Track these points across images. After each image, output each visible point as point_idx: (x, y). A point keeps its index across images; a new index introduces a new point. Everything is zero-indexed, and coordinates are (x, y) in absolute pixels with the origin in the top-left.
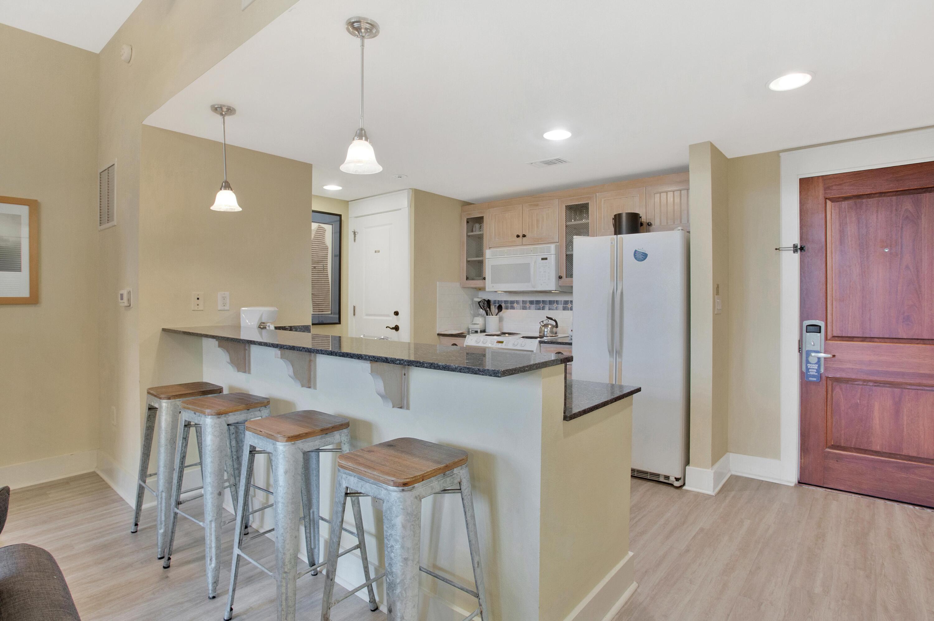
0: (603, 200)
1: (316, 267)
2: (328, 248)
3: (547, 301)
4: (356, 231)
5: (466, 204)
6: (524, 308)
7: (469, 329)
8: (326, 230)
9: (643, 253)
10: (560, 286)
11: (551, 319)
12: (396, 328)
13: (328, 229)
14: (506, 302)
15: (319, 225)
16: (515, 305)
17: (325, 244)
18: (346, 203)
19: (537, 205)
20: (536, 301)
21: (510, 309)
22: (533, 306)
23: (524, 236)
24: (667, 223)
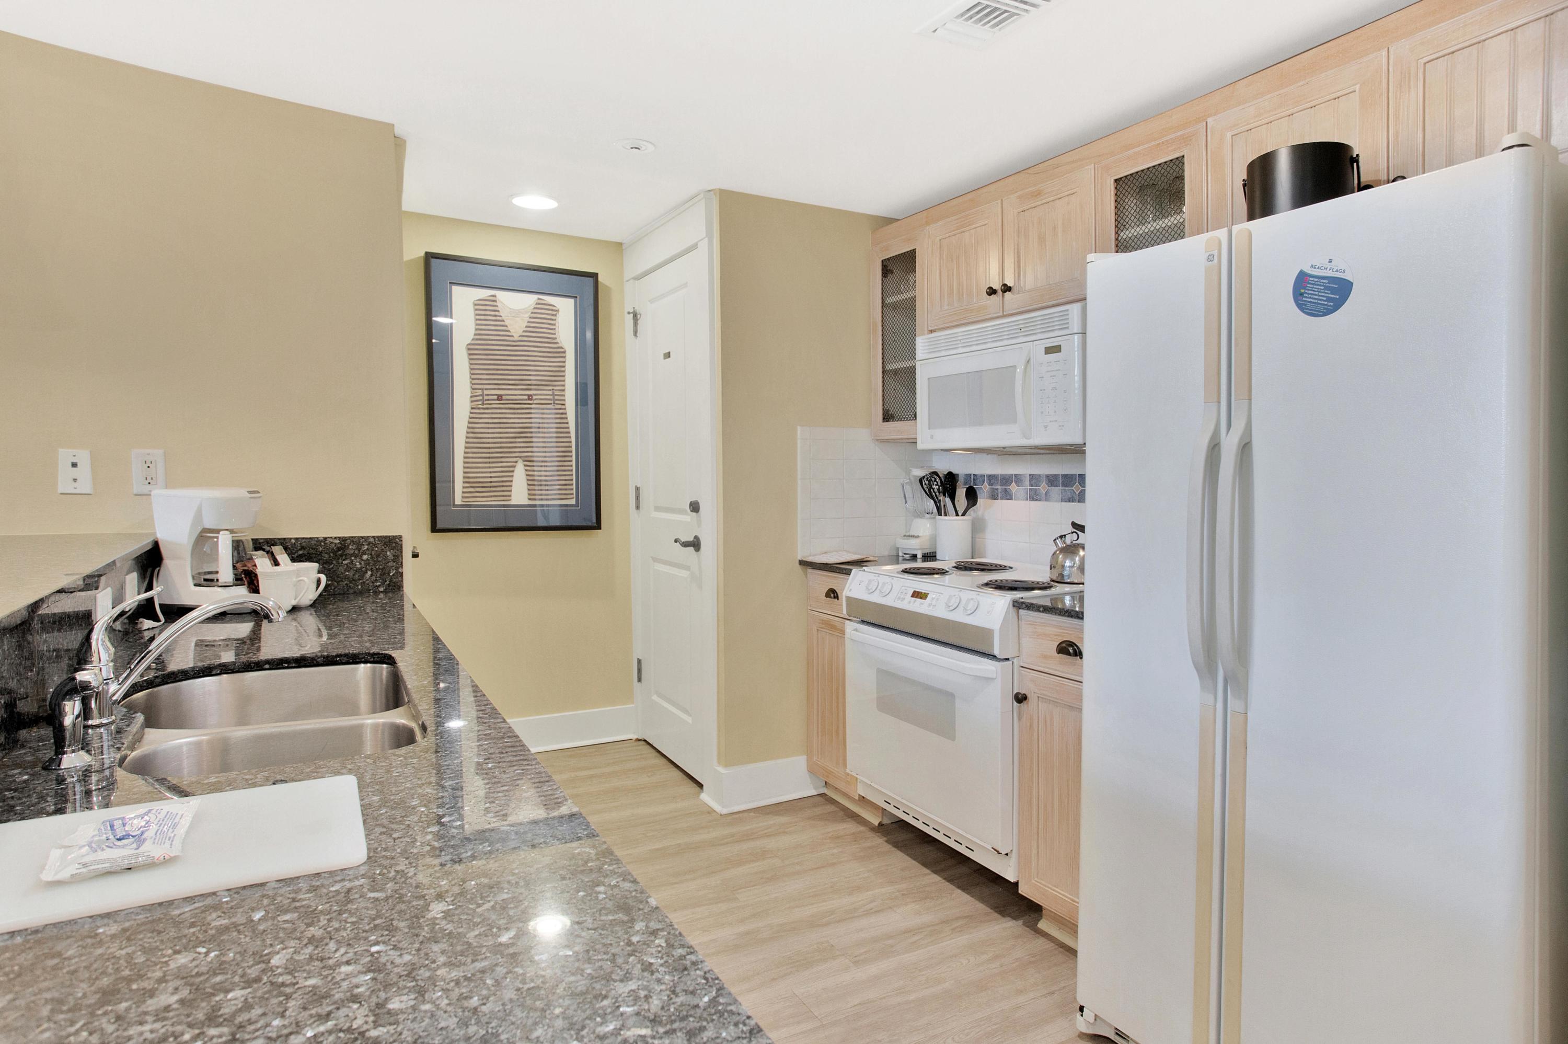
1: (534, 397)
2: (564, 352)
4: (638, 312)
5: (882, 224)
6: (1034, 496)
7: (898, 549)
8: (558, 311)
9: (1333, 281)
12: (695, 544)
13: (565, 308)
14: (992, 478)
15: (539, 299)
16: (1013, 487)
17: (557, 343)
18: (617, 248)
19: (1039, 194)
21: (1002, 498)
22: (1056, 491)
23: (1007, 289)
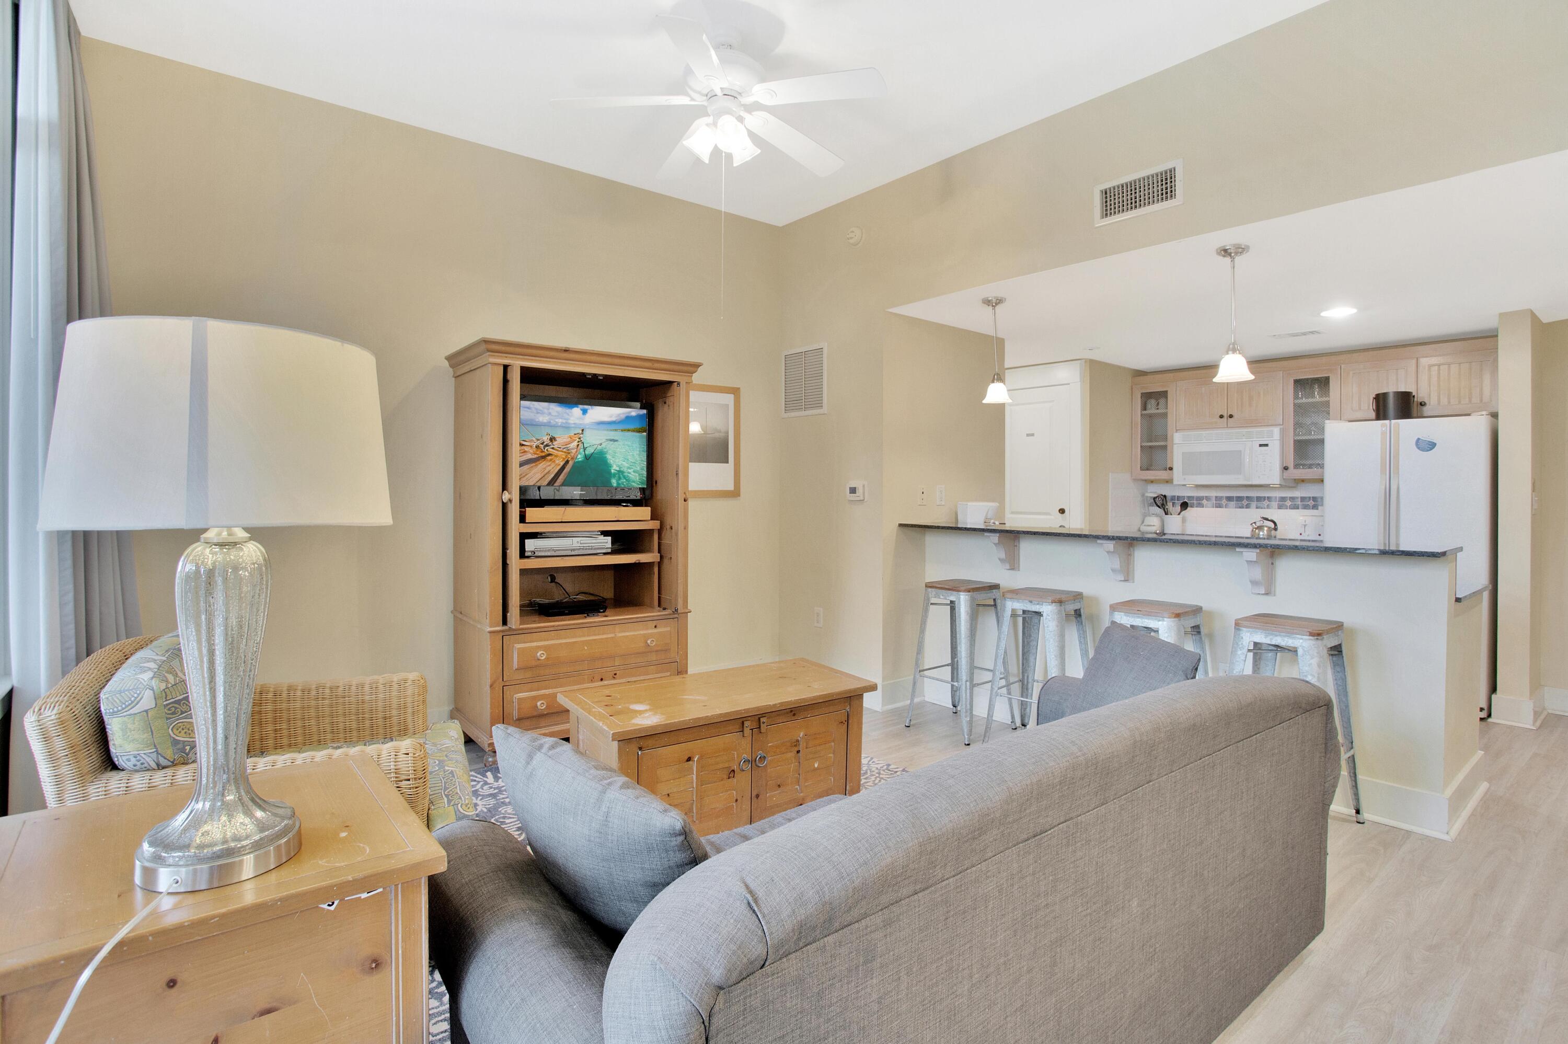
0: (1351, 373)
3: (1253, 497)
5: (1140, 373)
6: (1219, 506)
9: (1429, 442)
10: (1284, 479)
11: (1267, 519)
14: (1190, 498)
16: (1204, 502)
20: (1236, 497)
21: (1198, 507)
22: (1233, 503)
23: (1231, 416)
24: (1449, 402)
